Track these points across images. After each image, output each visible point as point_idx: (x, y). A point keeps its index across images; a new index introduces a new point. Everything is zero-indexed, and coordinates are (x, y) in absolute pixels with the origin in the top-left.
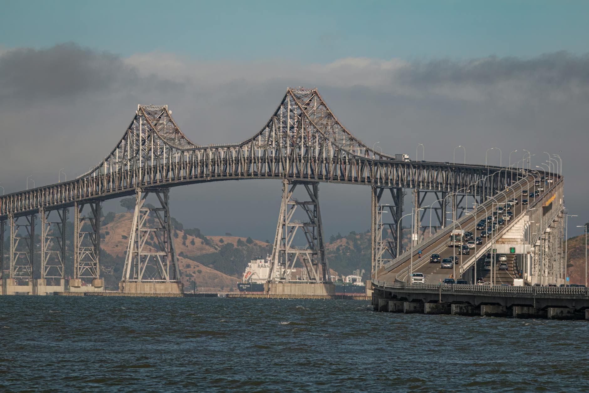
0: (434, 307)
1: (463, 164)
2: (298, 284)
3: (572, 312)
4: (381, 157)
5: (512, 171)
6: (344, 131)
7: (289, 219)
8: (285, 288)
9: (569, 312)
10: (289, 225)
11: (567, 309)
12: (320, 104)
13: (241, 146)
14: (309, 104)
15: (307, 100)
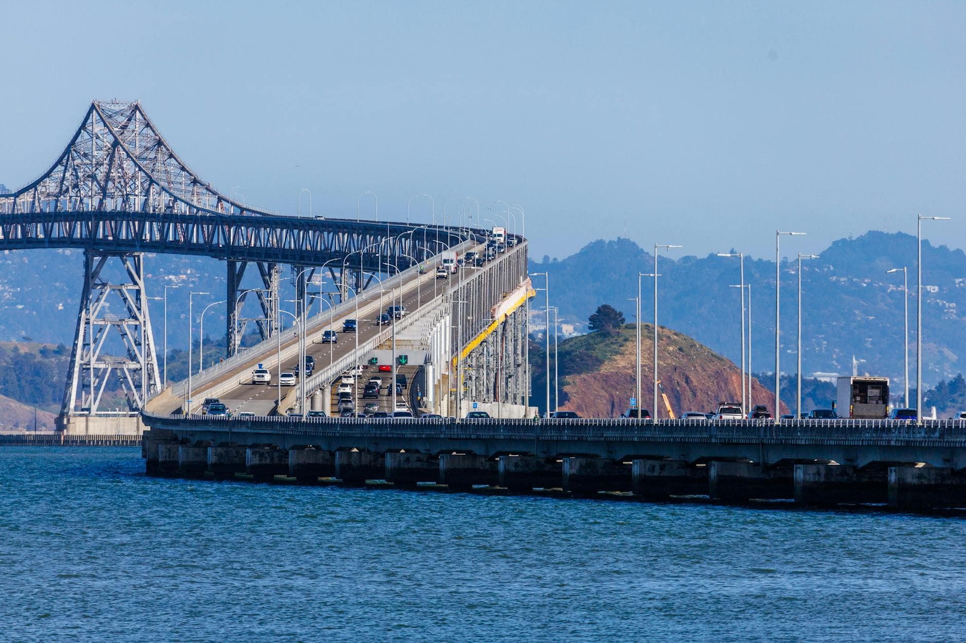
0: (224, 454)
1: (375, 222)
2: (111, 418)
3: (425, 460)
4: (242, 209)
5: (449, 231)
6: (183, 169)
7: (96, 313)
8: (90, 424)
9: (419, 460)
10: (95, 323)
11: (417, 455)
12: (144, 126)
13: (17, 195)
14: (127, 126)
15: (123, 120)
